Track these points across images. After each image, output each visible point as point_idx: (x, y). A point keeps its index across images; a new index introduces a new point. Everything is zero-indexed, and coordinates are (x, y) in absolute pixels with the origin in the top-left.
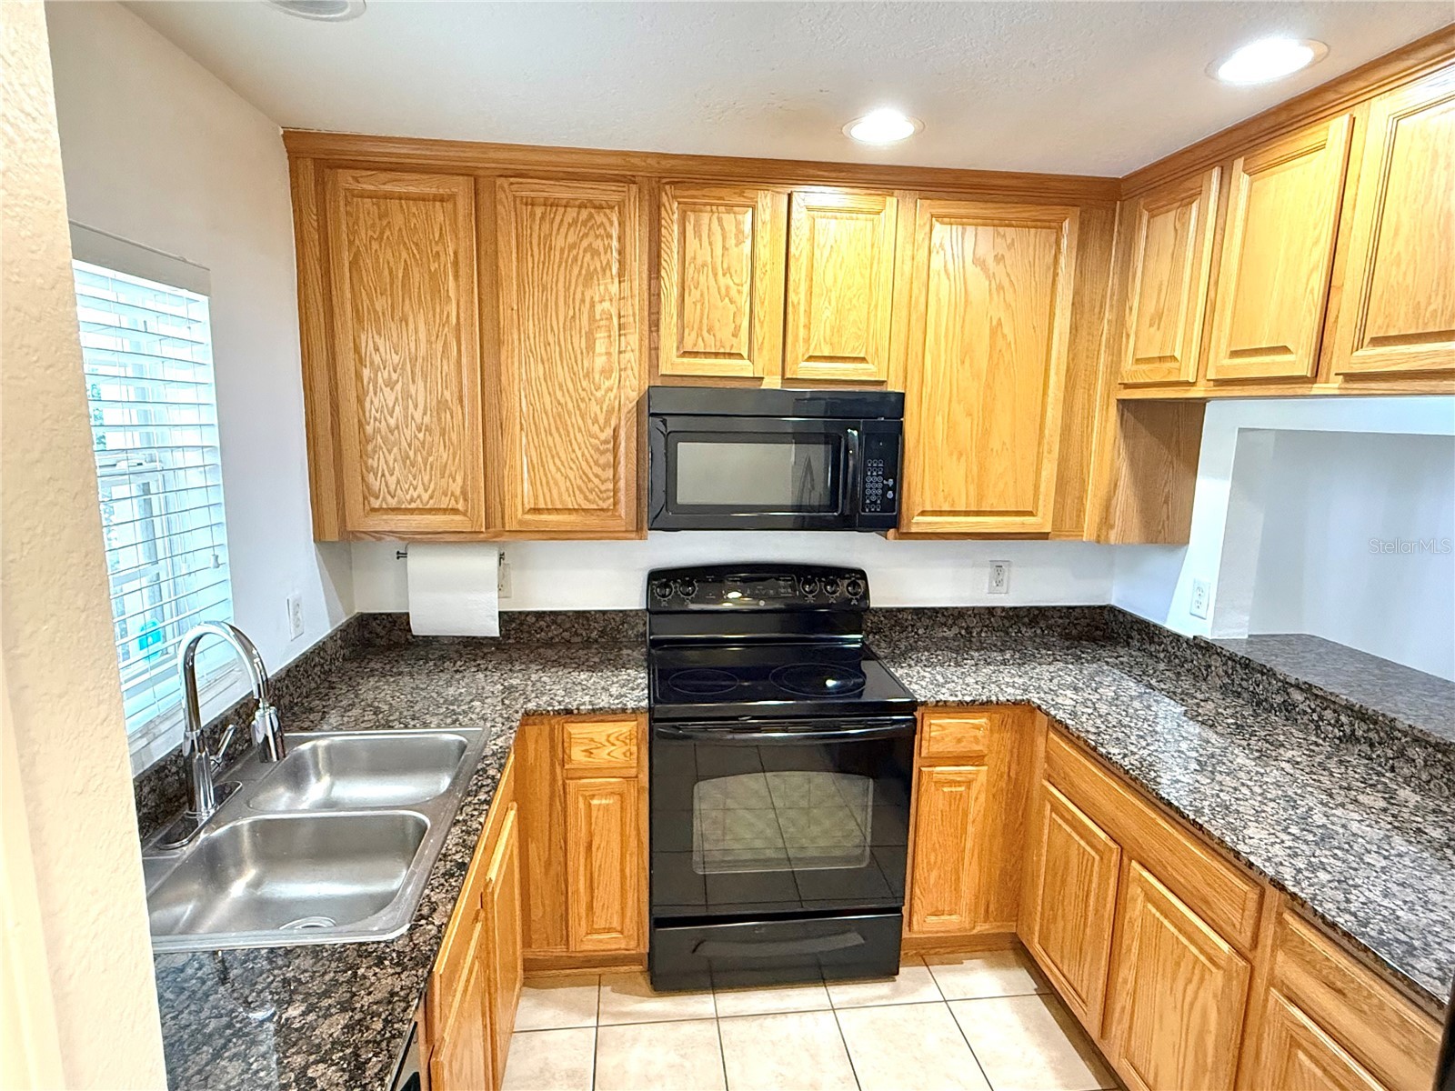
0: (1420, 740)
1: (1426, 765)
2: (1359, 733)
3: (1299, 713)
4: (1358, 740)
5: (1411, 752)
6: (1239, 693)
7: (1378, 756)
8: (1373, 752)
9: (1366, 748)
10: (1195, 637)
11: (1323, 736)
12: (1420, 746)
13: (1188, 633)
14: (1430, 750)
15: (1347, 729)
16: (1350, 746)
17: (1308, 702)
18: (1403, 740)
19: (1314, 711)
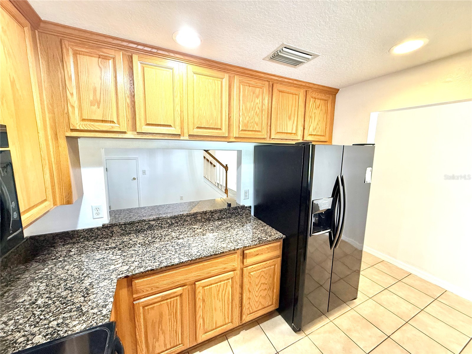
0: (188, 216)
1: (190, 220)
2: (173, 222)
3: (155, 227)
4: (174, 224)
5: (186, 219)
6: (130, 233)
7: (180, 224)
8: (178, 224)
9: (176, 224)
10: (103, 225)
11: (163, 228)
12: (188, 217)
13: (100, 225)
14: (190, 216)
15: (170, 223)
16: (172, 226)
17: (157, 222)
18: (185, 217)
19: (159, 224)
